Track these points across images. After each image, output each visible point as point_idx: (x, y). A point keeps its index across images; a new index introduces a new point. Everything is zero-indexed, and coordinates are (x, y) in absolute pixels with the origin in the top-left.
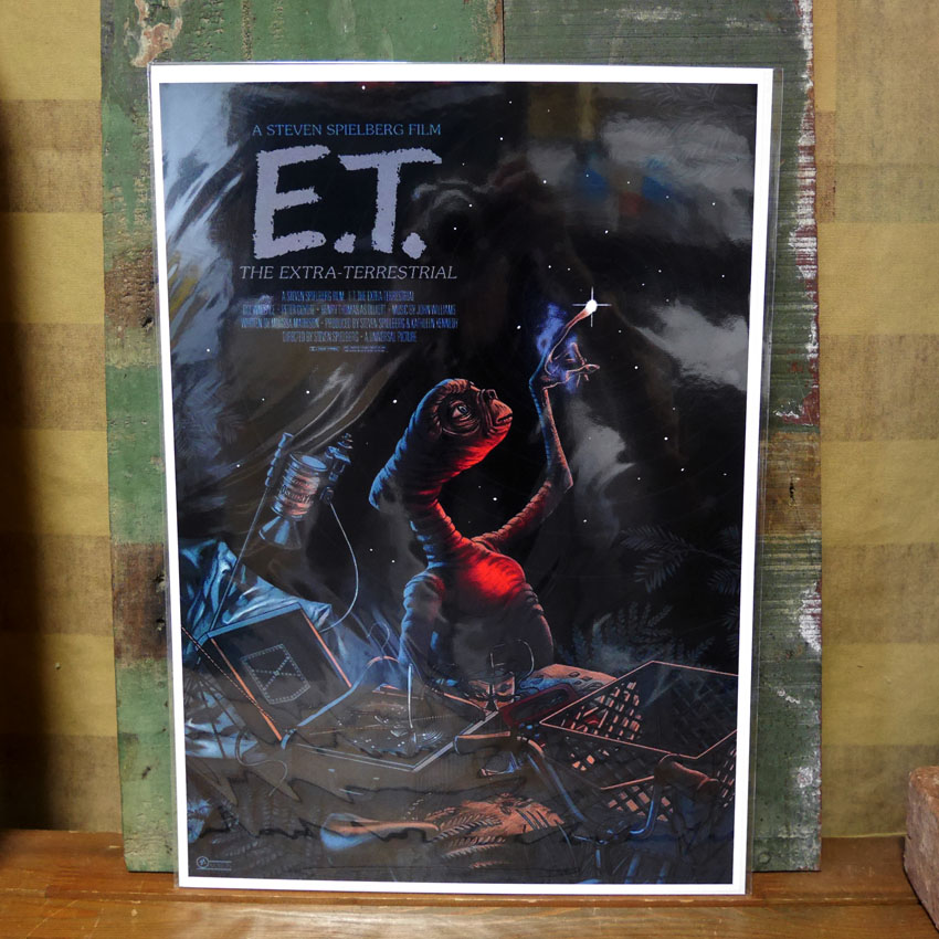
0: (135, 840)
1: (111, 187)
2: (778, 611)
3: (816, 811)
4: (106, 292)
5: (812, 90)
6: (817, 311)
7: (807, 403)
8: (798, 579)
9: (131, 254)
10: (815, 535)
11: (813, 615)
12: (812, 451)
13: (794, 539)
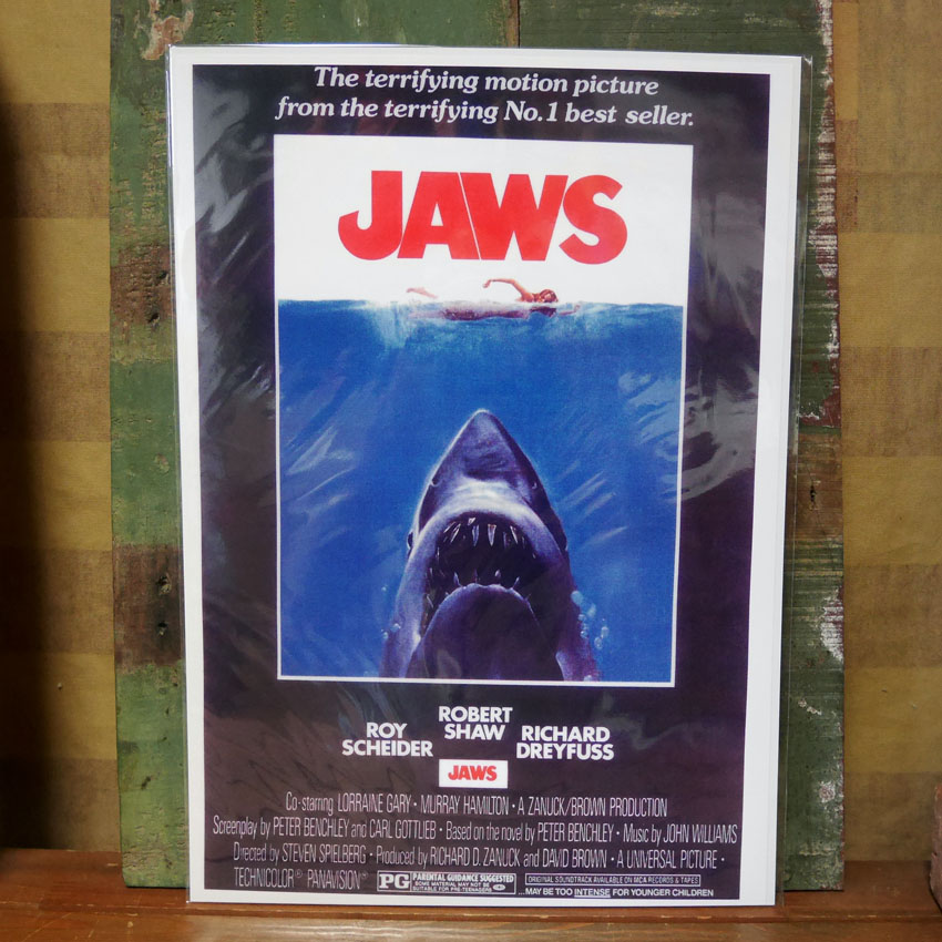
0: (135, 853)
1: (119, 181)
2: (798, 618)
3: (839, 828)
4: (112, 287)
5: (832, 86)
6: (837, 310)
7: (827, 404)
8: (819, 586)
9: (138, 248)
10: (837, 540)
11: (835, 623)
12: (833, 454)
13: (815, 543)
